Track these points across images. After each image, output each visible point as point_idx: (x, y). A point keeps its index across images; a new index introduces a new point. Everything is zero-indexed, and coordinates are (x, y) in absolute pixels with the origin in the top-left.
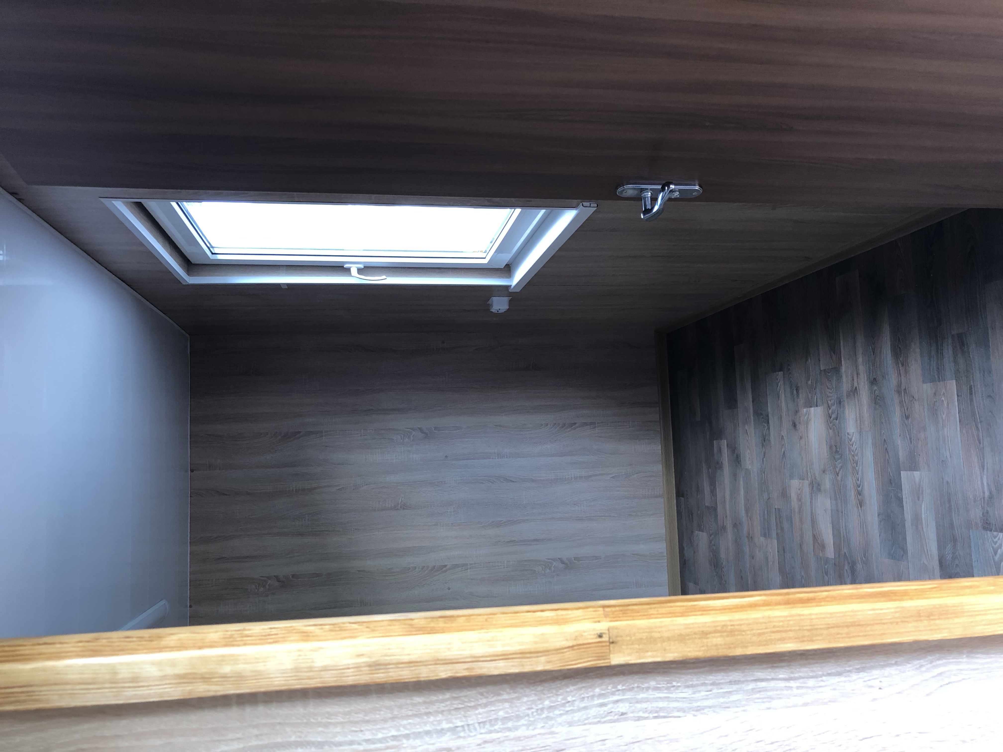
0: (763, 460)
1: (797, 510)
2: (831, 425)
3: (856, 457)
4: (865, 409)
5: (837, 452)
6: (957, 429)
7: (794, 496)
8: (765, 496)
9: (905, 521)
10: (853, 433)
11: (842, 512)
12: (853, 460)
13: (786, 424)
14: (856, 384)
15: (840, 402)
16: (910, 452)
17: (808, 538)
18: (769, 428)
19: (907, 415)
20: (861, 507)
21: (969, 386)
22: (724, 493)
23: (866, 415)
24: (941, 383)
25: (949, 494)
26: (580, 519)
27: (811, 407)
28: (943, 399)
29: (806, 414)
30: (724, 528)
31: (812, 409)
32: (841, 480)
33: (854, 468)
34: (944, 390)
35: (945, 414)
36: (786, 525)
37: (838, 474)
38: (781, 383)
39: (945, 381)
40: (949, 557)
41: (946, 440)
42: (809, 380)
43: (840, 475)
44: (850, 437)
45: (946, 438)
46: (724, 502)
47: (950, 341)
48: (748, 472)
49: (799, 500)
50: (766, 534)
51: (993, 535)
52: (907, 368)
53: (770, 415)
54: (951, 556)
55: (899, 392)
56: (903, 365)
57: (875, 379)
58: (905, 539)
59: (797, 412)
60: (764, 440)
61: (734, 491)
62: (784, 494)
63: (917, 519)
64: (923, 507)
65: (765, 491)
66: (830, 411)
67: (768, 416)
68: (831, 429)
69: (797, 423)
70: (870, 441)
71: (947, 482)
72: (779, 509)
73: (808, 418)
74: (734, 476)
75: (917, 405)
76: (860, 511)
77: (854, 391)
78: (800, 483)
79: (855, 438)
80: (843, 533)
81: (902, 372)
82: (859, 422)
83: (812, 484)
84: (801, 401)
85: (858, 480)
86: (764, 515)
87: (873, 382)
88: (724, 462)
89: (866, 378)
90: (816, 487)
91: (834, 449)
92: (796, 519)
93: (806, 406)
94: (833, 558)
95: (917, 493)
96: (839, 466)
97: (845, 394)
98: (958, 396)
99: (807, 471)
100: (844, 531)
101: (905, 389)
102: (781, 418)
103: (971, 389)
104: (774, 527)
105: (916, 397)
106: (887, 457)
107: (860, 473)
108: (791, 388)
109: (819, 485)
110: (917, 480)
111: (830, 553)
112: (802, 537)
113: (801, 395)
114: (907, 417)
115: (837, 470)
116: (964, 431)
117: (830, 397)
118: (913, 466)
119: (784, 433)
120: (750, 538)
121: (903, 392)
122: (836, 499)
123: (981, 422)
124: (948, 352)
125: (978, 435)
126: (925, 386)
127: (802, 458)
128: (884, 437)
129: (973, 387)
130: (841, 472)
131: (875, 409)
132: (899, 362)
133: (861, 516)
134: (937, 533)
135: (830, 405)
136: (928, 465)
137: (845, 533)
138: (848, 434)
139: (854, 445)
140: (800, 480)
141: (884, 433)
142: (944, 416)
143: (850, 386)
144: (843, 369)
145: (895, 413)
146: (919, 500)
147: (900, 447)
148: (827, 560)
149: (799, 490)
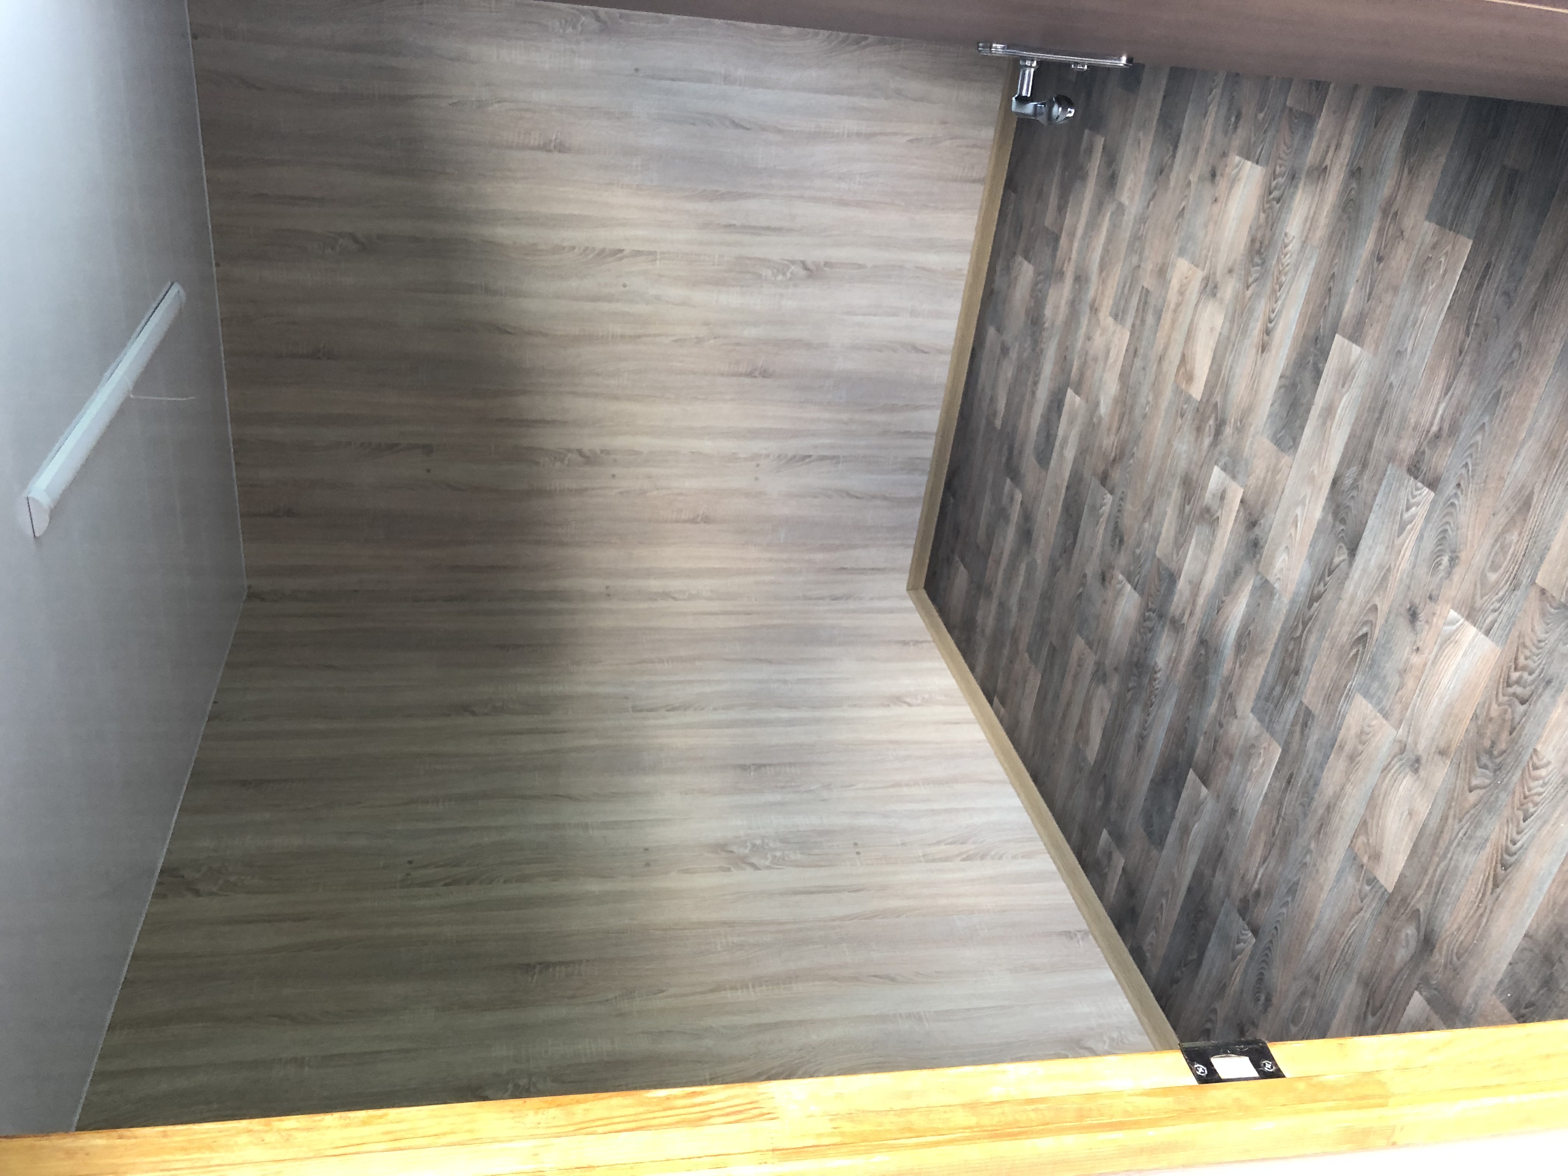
0: (1149, 204)
1: (1172, 306)
2: (1267, 206)
3: (1283, 277)
4: (1327, 208)
5: (1259, 252)
6: (1439, 316)
7: (1175, 284)
8: (1135, 260)
9: (1313, 404)
10: (1294, 237)
11: (1234, 345)
12: (1278, 279)
13: (1201, 167)
14: (1328, 162)
15: (1293, 177)
16: (1361, 313)
17: (1174, 356)
18: (1174, 156)
19: (1381, 254)
20: (1263, 351)
21: (1486, 262)
22: (1078, 221)
23: (1323, 219)
24: (1452, 232)
25: (1387, 402)
26: (843, 203)
27: (1248, 159)
28: (1443, 259)
29: (1237, 166)
30: (1061, 274)
31: (1249, 164)
32: (1250, 298)
33: (1274, 292)
34: (1449, 248)
35: (1434, 285)
36: (1150, 319)
37: (1248, 287)
38: (1217, 91)
39: (1458, 233)
40: (1348, 482)
41: (1418, 324)
42: (1261, 111)
43: (1251, 289)
44: (1286, 241)
45: (1419, 321)
46: (1072, 235)
47: (1496, 171)
48: (1121, 209)
49: (1181, 293)
50: (1118, 315)
51: (1416, 485)
52: (1414, 179)
53: (1182, 136)
54: (1350, 481)
55: (1385, 212)
56: (1410, 172)
57: (1359, 169)
58: (1302, 428)
59: (1224, 155)
60: (1160, 172)
61: (1092, 226)
62: (1162, 272)
63: (1329, 411)
64: (1344, 399)
65: (1136, 253)
66: (1274, 183)
67: (1179, 136)
68: (1264, 212)
69: (1218, 174)
70: (1312, 264)
71: (1391, 385)
72: (1148, 291)
73: (1238, 173)
74: (1099, 206)
75: (1401, 249)
76: (1259, 358)
77: (1320, 172)
78: (1190, 269)
79: (1293, 246)
80: (1224, 374)
81: (1404, 183)
82: (1308, 225)
83: (1206, 280)
84: (1237, 141)
85: (1273, 311)
86: (1124, 287)
87: (1355, 173)
88: (1090, 173)
89: (1347, 160)
90: (1210, 288)
91: (1257, 245)
92: (1167, 317)
93: (1240, 154)
94: (1199, 400)
95: (1345, 377)
96: (1255, 276)
97: (1306, 168)
98: (1465, 268)
99: (1207, 256)
100: (1227, 372)
101: (1396, 213)
102: (1196, 150)
103: (1488, 266)
104: (1132, 311)
105: (1406, 235)
106: (1327, 301)
107: (1279, 303)
108: (1229, 110)
109: (1216, 287)
110: (1353, 358)
111: (1197, 391)
112: (1166, 349)
113: (1239, 130)
114: (1380, 259)
115: (1251, 280)
116: (1448, 326)
117: (1282, 159)
118: (1356, 336)
119: (1193, 178)
120: (1094, 309)
121: (1390, 216)
122: (1232, 322)
123: (1477, 325)
124: (1485, 189)
125: (1463, 342)
126: (1427, 223)
127: (1207, 232)
128: (1335, 270)
129: (1492, 266)
130: (1253, 286)
131: (1340, 219)
132: (1407, 161)
133: (1257, 365)
134: (1347, 444)
135: (1277, 173)
136: (1377, 346)
137: (1226, 375)
138: (1286, 234)
139: (1287, 257)
140: (1192, 263)
141: (1336, 264)
142: (1430, 288)
143: (1318, 158)
144: (1320, 124)
145: (1366, 241)
146: (1343, 386)
147: (1350, 297)
148: (1189, 399)
149: (1186, 278)
